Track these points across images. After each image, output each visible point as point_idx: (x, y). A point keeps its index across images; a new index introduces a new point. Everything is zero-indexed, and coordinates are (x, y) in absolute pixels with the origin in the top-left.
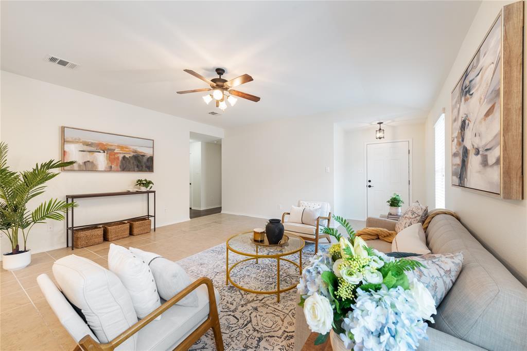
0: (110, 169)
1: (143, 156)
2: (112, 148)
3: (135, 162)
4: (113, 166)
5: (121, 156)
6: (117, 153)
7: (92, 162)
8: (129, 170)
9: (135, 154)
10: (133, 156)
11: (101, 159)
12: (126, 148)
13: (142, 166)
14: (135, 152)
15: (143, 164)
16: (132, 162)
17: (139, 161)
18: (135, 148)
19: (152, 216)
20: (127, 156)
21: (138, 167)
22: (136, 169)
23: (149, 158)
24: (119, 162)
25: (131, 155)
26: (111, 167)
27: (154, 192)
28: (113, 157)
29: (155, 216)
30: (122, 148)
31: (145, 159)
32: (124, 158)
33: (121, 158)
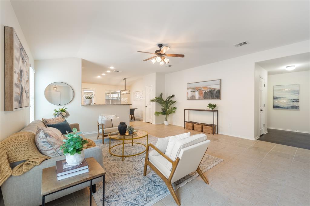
0: (200, 99)
1: (214, 90)
2: (201, 88)
3: (210, 94)
4: (201, 97)
5: (204, 92)
6: (202, 91)
7: (194, 96)
8: (207, 99)
9: (210, 90)
10: (209, 91)
11: (197, 94)
12: (206, 87)
13: (213, 96)
14: (210, 88)
15: (214, 95)
16: (208, 94)
17: (212, 94)
18: (210, 86)
19: (216, 125)
20: (206, 91)
21: (211, 97)
22: (210, 98)
23: (217, 91)
24: (203, 95)
25: (208, 91)
26: (200, 97)
27: (217, 111)
28: (201, 93)
29: (217, 125)
30: (204, 88)
31: (215, 92)
32: (205, 92)
33: (204, 93)
